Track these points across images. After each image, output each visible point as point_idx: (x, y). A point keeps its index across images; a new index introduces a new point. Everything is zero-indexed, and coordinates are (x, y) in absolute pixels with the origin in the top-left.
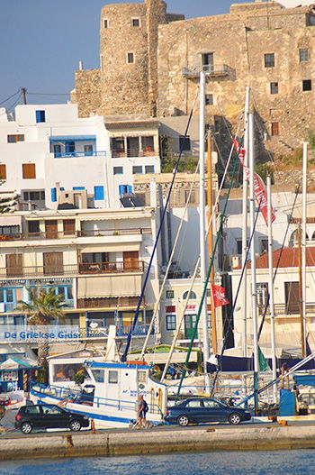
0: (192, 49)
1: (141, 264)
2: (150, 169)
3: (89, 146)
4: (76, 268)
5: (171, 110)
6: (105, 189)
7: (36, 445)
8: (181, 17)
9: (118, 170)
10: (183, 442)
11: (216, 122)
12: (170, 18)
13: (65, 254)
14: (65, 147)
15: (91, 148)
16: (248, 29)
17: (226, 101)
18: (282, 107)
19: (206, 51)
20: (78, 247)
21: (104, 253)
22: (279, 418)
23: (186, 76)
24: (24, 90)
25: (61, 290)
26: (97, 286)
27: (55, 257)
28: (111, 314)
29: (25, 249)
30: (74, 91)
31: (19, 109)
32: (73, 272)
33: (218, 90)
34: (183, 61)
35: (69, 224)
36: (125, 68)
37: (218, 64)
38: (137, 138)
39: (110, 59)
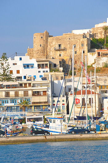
0: (56, 43)
1: (47, 94)
2: (47, 71)
3: (32, 66)
4: (32, 95)
5: (51, 58)
6: (36, 76)
7: (37, 139)
8: (52, 36)
9: (39, 72)
10: (74, 138)
11: (62, 60)
12: (50, 36)
13: (29, 91)
14: (27, 66)
15: (33, 66)
16: (69, 39)
17: (64, 55)
18: (77, 57)
19: (60, 44)
20: (32, 90)
21: (38, 91)
22: (97, 132)
23: (55, 49)
24: (16, 53)
25: (28, 100)
26: (37, 99)
27: (26, 92)
28: (40, 106)
29: (19, 90)
30: (27, 53)
31: (16, 57)
32: (31, 96)
33: (62, 53)
34: (54, 46)
35: (30, 84)
36: (39, 48)
37: (62, 47)
38: (44, 64)
39: (36, 46)
